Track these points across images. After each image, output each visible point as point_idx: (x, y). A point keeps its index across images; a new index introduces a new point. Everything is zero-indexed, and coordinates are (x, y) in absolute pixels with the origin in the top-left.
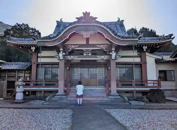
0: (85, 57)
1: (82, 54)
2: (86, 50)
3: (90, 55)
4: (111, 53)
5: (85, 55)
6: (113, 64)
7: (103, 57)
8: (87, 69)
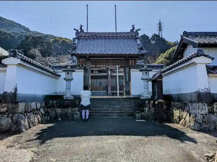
0: (94, 74)
1: (93, 72)
2: (95, 70)
3: (97, 72)
4: (108, 72)
5: (94, 72)
6: (109, 77)
7: (104, 74)
8: (96, 80)
